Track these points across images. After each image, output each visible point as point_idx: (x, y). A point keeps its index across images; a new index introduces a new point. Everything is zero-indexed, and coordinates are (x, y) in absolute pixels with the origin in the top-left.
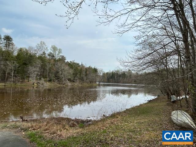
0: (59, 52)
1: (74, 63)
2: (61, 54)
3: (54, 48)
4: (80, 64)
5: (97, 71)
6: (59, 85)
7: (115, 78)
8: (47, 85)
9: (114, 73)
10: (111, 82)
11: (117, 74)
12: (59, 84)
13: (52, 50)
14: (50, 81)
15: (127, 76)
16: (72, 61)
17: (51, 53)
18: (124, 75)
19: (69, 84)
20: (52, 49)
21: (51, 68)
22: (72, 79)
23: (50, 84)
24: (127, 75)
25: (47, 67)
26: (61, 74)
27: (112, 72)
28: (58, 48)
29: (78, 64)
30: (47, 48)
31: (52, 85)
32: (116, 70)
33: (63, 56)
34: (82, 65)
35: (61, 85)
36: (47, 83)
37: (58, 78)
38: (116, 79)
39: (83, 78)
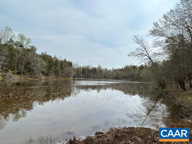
0: (28, 43)
1: (46, 55)
2: (30, 45)
3: (22, 37)
4: (53, 57)
5: (72, 65)
6: (31, 79)
7: (85, 73)
8: (16, 78)
9: (85, 68)
10: (82, 77)
11: (88, 69)
12: (31, 77)
13: (18, 39)
14: (19, 73)
15: (98, 72)
16: (44, 52)
17: (19, 42)
18: (94, 70)
19: (43, 77)
20: (18, 37)
21: (20, 58)
22: (46, 72)
23: (19, 77)
24: (97, 70)
25: (16, 57)
26: (34, 66)
27: (83, 68)
28: (27, 37)
29: (50, 57)
30: (13, 35)
31: (22, 78)
32: (86, 65)
33: (33, 47)
34: (55, 58)
35: (33, 79)
36: (16, 76)
37: (30, 71)
38: (87, 75)
39: (58, 71)
